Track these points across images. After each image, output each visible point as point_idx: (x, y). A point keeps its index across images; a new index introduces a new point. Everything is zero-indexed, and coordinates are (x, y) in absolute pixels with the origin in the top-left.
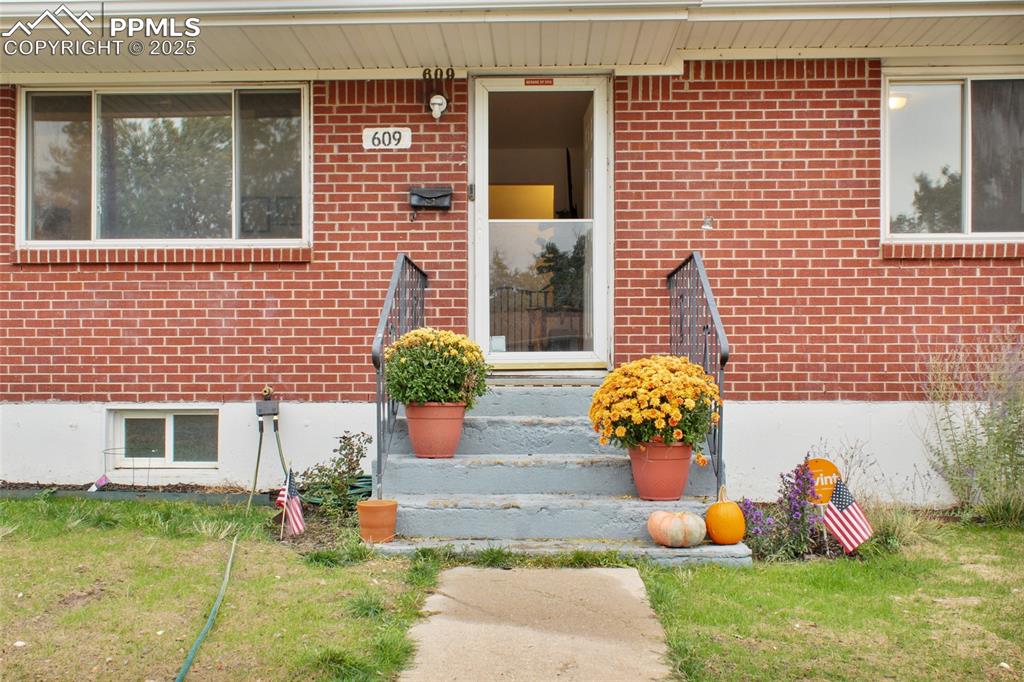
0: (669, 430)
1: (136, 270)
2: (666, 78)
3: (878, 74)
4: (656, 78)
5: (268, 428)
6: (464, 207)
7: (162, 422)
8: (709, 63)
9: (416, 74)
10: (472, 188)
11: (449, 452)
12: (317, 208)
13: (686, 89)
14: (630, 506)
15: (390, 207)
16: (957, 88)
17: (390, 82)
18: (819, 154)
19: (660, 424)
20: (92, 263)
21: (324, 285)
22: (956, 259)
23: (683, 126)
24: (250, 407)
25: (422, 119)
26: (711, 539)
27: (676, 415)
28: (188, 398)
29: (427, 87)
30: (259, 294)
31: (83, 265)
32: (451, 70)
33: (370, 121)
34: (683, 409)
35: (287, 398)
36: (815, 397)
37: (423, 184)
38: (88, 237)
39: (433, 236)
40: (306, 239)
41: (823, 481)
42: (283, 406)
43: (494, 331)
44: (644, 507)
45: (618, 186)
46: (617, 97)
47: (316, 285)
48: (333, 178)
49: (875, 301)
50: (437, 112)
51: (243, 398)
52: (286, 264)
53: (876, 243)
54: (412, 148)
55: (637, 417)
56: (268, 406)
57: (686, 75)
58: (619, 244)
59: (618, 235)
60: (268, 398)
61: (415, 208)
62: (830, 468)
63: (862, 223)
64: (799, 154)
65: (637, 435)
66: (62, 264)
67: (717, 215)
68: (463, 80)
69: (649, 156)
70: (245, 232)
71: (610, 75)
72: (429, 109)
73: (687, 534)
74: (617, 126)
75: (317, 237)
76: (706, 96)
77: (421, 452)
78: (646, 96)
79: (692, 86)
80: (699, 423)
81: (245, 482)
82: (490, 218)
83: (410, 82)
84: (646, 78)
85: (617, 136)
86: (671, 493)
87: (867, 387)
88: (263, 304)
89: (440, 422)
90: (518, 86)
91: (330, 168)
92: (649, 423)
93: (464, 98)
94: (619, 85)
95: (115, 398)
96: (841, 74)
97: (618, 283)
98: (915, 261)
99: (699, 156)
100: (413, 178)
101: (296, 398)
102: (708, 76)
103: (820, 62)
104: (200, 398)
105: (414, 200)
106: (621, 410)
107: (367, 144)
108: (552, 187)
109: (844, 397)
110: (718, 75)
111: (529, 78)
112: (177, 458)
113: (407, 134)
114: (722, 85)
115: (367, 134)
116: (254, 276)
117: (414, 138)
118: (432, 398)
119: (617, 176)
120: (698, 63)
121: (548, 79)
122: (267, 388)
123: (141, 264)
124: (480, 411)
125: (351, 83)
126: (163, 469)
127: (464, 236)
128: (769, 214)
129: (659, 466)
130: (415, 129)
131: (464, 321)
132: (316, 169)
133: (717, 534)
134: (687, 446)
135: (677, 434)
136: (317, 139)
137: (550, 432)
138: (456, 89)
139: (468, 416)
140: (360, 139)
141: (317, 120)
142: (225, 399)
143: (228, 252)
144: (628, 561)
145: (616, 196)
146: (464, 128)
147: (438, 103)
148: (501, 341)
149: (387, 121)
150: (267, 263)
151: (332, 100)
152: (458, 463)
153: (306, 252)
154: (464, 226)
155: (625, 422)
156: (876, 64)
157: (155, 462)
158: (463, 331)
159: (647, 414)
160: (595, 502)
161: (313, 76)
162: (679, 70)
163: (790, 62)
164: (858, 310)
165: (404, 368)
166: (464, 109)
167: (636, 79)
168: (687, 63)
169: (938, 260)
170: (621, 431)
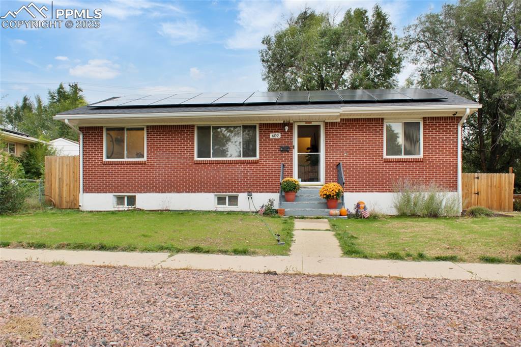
0: (333, 196)
1: (221, 165)
2: (336, 122)
3: (383, 121)
4: (334, 122)
5: (250, 198)
6: (292, 150)
7: (226, 197)
8: (346, 119)
9: (282, 122)
10: (294, 146)
11: (293, 201)
12: (260, 151)
13: (341, 125)
14: (326, 210)
15: (276, 151)
16: (401, 124)
17: (276, 124)
18: (370, 139)
19: (332, 195)
20: (211, 163)
21: (262, 168)
22: (400, 162)
23: (340, 133)
24: (246, 194)
25: (283, 131)
26: (340, 215)
27: (335, 193)
28: (232, 192)
29: (284, 125)
30: (247, 170)
31: (210, 163)
32: (289, 121)
33: (272, 132)
34: (336, 192)
35: (254, 192)
36: (369, 192)
37: (283, 146)
38: (210, 157)
39: (285, 157)
40: (258, 157)
41: (362, 206)
42: (253, 194)
43: (299, 177)
44: (329, 210)
45: (326, 146)
46: (326, 126)
47: (260, 168)
48: (264, 144)
49: (382, 171)
50: (286, 130)
51: (244, 192)
52: (253, 163)
53: (382, 158)
54: (281, 138)
55: (328, 194)
56: (250, 194)
57: (341, 122)
58: (326, 159)
59: (326, 156)
60: (250, 192)
61: (282, 151)
62: (363, 203)
63: (379, 154)
64: (366, 139)
65: (328, 197)
66: (205, 163)
67: (348, 152)
68: (292, 123)
69: (333, 139)
70: (243, 157)
71: (324, 121)
72: (284, 129)
73: (336, 214)
74: (326, 133)
75: (260, 157)
76: (345, 126)
77: (287, 201)
78: (332, 126)
79: (342, 124)
80: (339, 195)
81: (246, 209)
82: (298, 152)
83: (280, 123)
84: (332, 122)
85: (326, 135)
86: (335, 208)
87: (380, 189)
88: (248, 172)
89: (291, 195)
90: (304, 124)
91: (263, 142)
92: (330, 195)
93: (292, 127)
94: (326, 124)
95: (216, 192)
96: (375, 121)
97: (326, 167)
98: (391, 162)
99: (343, 139)
100: (281, 144)
101: (255, 192)
102: (346, 122)
103: (370, 119)
104: (235, 192)
105: (282, 149)
106: (325, 192)
107: (271, 137)
108: (310, 138)
109: (375, 192)
110: (348, 122)
111: (306, 122)
112: (229, 205)
113: (280, 135)
114: (349, 124)
115: (271, 135)
116: (246, 166)
117: (281, 136)
118: (290, 190)
119: (326, 144)
120: (343, 119)
121: (311, 122)
122: (249, 190)
123: (222, 163)
124: (299, 193)
125: (268, 124)
126: (226, 207)
127: (292, 157)
128: (359, 152)
129: (332, 203)
130: (281, 134)
131: (292, 175)
132: (260, 142)
133: (342, 214)
134: (337, 199)
135: (335, 197)
136: (260, 136)
137: (312, 197)
138: (290, 125)
139: (296, 194)
140: (269, 136)
141: (260, 132)
142: (240, 192)
143: (241, 161)
144: (326, 218)
145: (326, 148)
146: (292, 133)
147: (287, 128)
148: (300, 180)
149: (275, 132)
150: (249, 163)
151: (263, 127)
152: (294, 203)
153: (258, 160)
154: (292, 155)
155: (326, 194)
156: (383, 119)
157: (224, 206)
158: (292, 177)
159: (329, 193)
160: (320, 209)
161: (259, 122)
162: (340, 121)
163: (364, 119)
164: (378, 173)
165: (285, 185)
166: (292, 129)
167: (330, 122)
168: (341, 119)
169: (396, 162)
170: (325, 196)
